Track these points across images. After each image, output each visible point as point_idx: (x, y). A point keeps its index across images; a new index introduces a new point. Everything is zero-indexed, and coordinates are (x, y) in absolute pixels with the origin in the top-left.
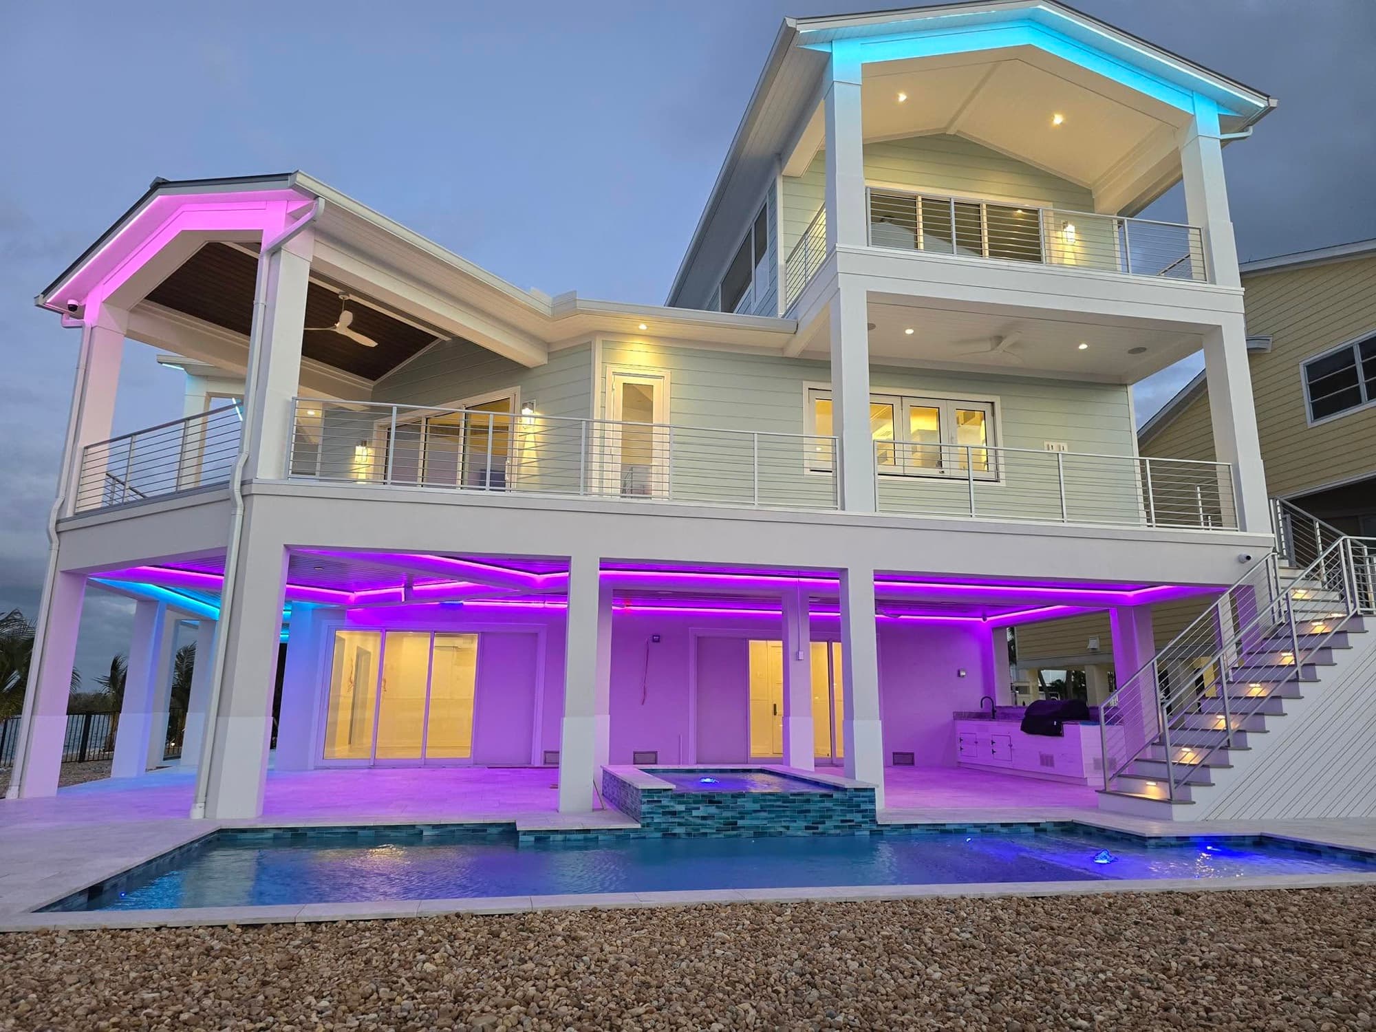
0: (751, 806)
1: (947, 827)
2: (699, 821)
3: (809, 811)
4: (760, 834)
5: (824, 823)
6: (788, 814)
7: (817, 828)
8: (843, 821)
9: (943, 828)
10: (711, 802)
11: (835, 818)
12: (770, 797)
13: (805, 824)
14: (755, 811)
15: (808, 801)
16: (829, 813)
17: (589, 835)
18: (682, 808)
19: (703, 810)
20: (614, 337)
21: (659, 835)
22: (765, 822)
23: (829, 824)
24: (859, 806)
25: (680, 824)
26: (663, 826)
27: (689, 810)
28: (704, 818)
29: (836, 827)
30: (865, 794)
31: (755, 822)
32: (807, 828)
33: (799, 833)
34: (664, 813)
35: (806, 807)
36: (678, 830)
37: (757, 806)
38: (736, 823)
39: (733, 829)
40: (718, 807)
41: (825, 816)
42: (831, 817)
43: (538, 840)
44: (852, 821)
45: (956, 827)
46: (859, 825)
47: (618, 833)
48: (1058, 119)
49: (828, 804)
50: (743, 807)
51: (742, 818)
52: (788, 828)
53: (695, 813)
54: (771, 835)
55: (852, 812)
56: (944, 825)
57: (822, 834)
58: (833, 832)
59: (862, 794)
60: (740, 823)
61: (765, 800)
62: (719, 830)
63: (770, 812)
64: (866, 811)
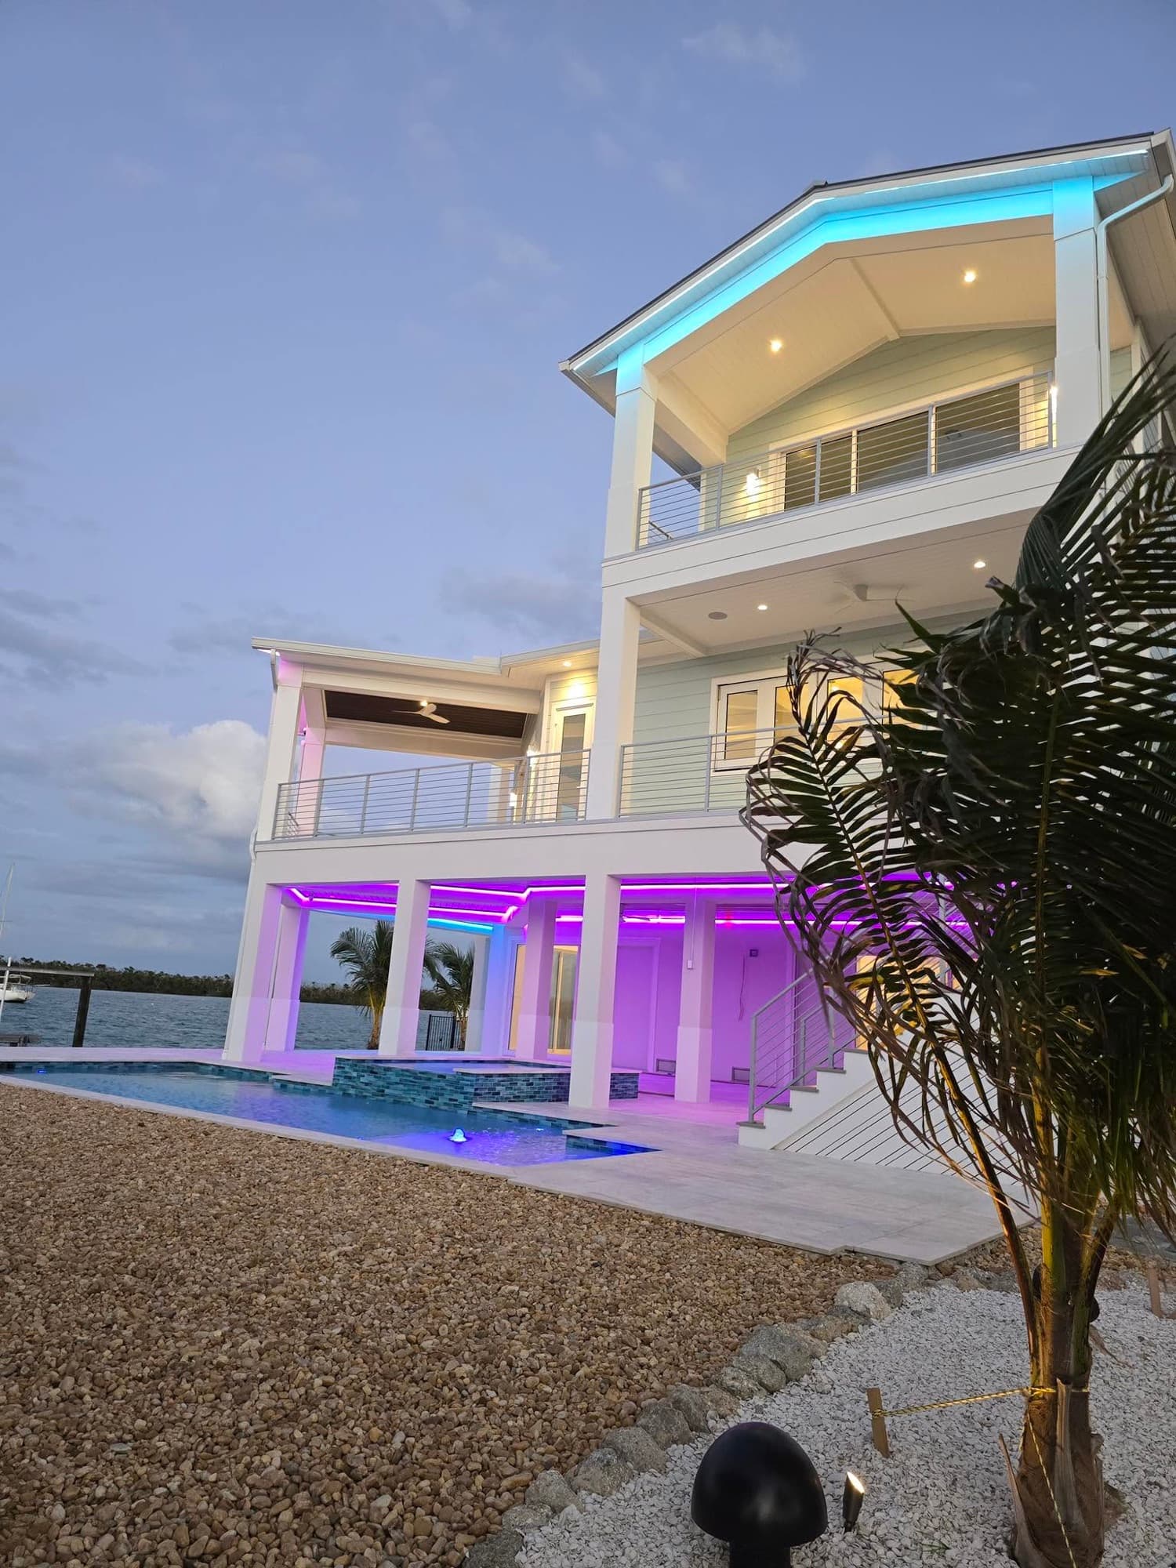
0: (394, 1079)
1: (525, 1117)
2: (363, 1086)
3: (428, 1088)
4: (397, 1102)
5: (437, 1099)
6: (416, 1088)
7: (433, 1103)
8: (451, 1100)
9: (521, 1117)
10: (372, 1072)
11: (446, 1096)
12: (408, 1074)
13: (425, 1098)
14: (397, 1083)
15: (429, 1079)
16: (443, 1092)
17: (307, 1088)
18: (355, 1074)
19: (367, 1078)
20: (557, 677)
21: (341, 1093)
22: (401, 1093)
23: (441, 1100)
24: (463, 1088)
25: (353, 1087)
26: (344, 1087)
27: (359, 1077)
28: (367, 1084)
29: (445, 1104)
30: (470, 1078)
31: (396, 1092)
32: (427, 1102)
33: (421, 1105)
34: (346, 1077)
35: (428, 1084)
36: (352, 1091)
37: (398, 1079)
38: (383, 1091)
39: (382, 1096)
40: (375, 1077)
41: (440, 1093)
42: (442, 1095)
43: (282, 1086)
44: (456, 1100)
45: (532, 1118)
46: (461, 1105)
47: (320, 1088)
48: (970, 277)
49: (442, 1084)
50: (389, 1078)
51: (388, 1088)
52: (414, 1099)
53: (362, 1080)
54: (404, 1104)
55: (456, 1092)
56: (522, 1114)
57: (436, 1108)
58: (443, 1107)
59: (465, 1077)
60: (387, 1091)
61: (402, 1075)
62: (374, 1095)
63: (405, 1085)
64: (466, 1093)
